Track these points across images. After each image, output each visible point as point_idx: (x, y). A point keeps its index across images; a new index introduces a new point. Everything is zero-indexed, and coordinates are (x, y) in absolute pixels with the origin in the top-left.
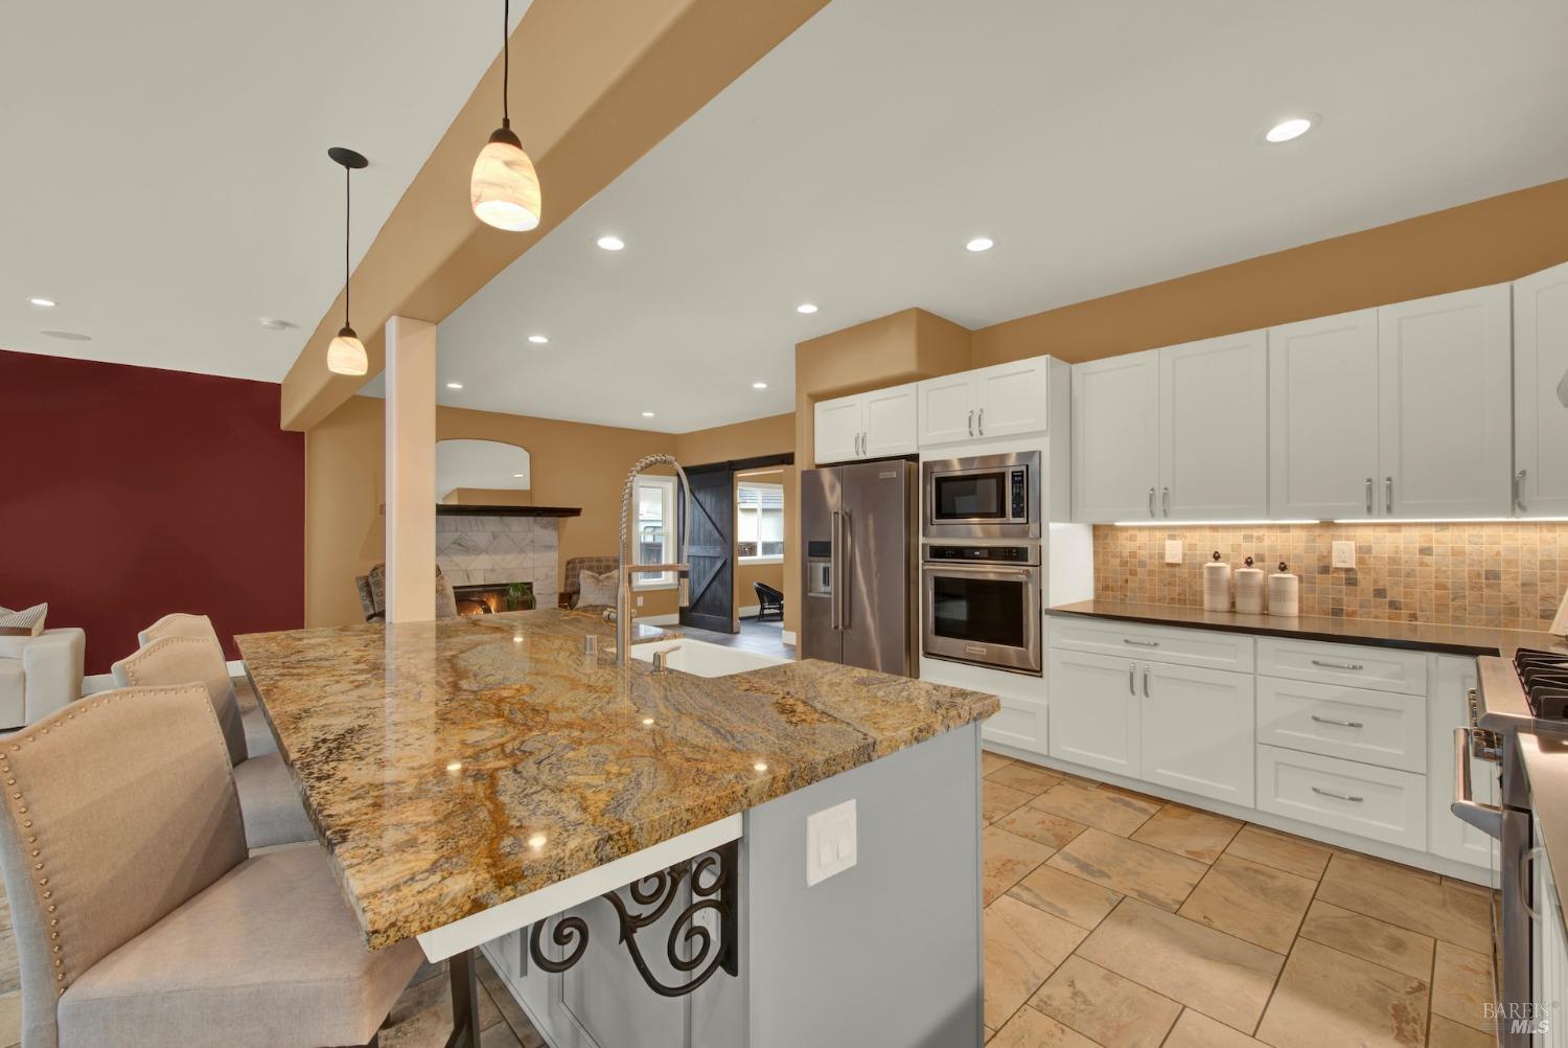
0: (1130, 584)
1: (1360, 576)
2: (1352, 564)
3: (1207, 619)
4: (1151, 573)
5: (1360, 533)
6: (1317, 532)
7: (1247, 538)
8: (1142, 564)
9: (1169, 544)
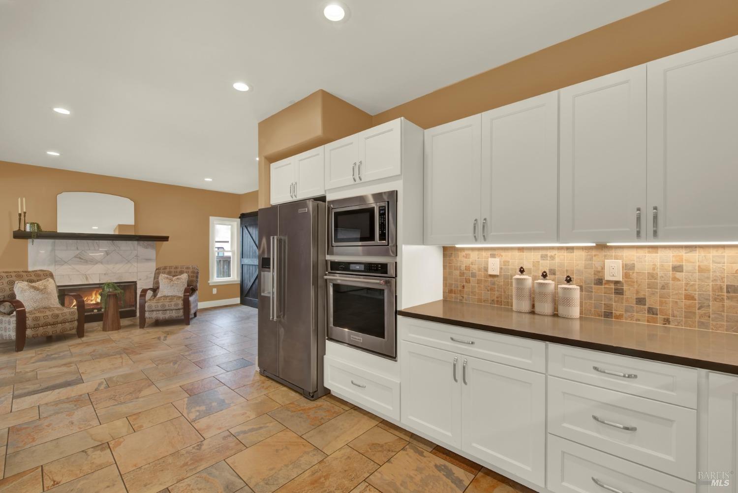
0: (466, 289)
1: (625, 288)
2: (619, 278)
4: (479, 282)
5: (626, 253)
6: (594, 252)
7: (544, 257)
8: (474, 275)
9: (491, 260)
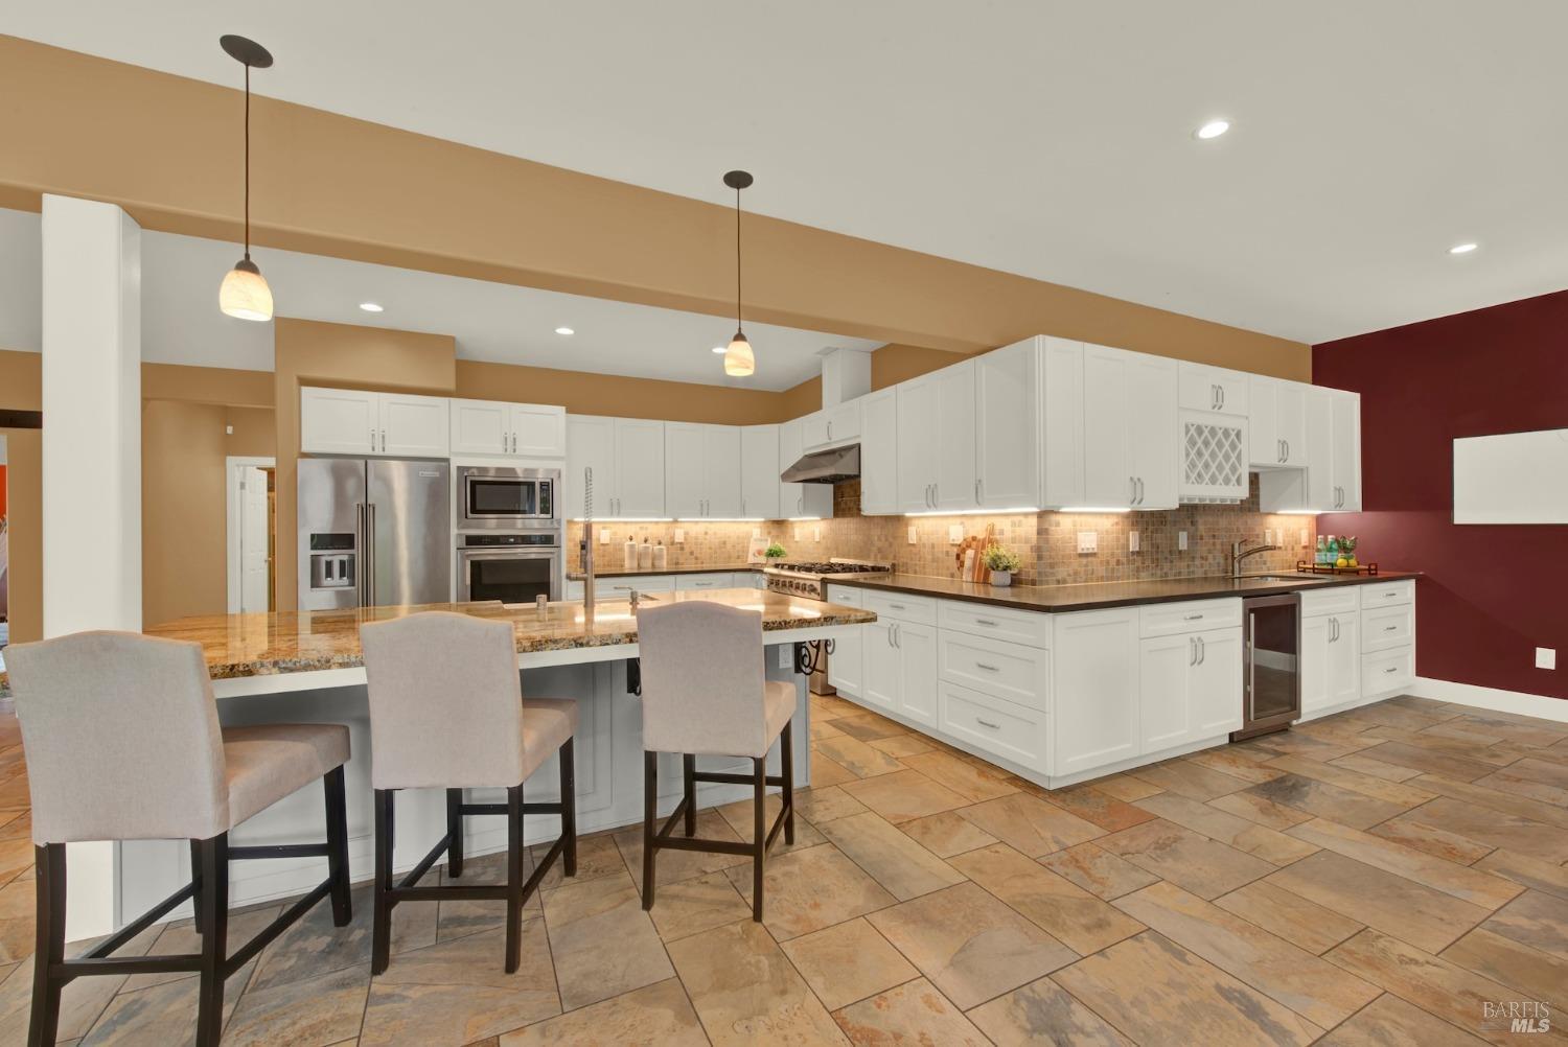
1: (684, 544)
2: (682, 541)
3: (627, 571)
5: (686, 525)
6: (670, 525)
7: (641, 528)
